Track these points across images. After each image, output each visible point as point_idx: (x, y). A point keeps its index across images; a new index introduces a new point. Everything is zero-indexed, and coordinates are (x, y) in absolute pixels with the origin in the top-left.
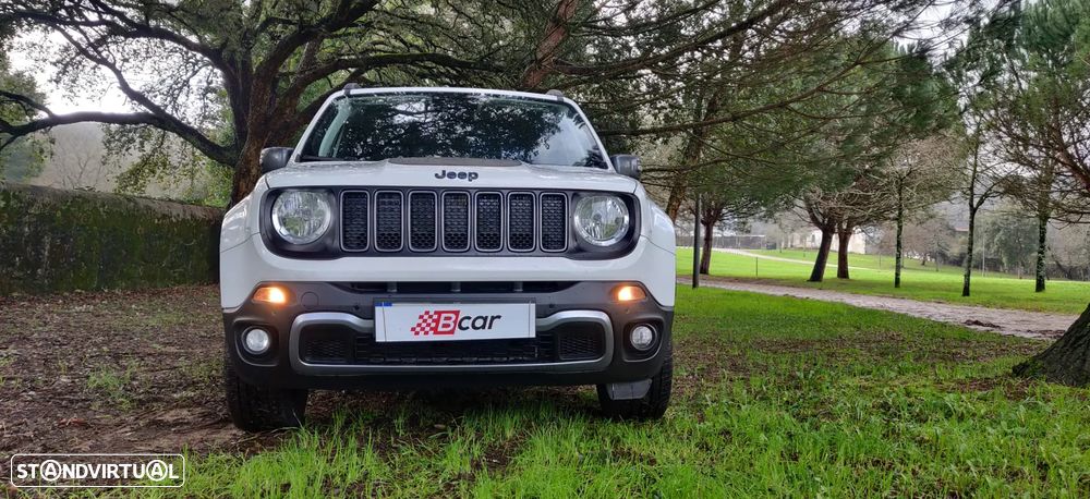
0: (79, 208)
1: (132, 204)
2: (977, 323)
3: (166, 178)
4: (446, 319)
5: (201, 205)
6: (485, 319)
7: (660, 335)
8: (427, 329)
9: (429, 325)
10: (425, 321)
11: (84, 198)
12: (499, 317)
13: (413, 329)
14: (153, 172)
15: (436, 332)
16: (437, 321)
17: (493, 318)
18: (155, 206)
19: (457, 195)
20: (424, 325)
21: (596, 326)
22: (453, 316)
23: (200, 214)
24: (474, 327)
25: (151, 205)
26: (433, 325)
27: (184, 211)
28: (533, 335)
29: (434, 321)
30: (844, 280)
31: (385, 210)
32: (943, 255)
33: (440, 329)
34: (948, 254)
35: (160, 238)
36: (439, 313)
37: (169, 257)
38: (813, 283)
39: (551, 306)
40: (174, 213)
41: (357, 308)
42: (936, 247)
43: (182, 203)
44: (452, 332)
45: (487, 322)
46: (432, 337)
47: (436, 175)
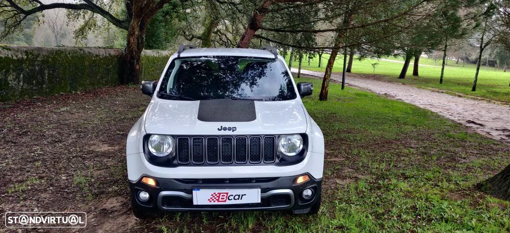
0: (59, 56)
1: (82, 52)
2: (473, 122)
3: (96, 32)
4: (222, 196)
5: (113, 48)
6: (239, 196)
7: (315, 193)
8: (215, 200)
9: (215, 198)
10: (214, 197)
11: (61, 51)
12: (245, 195)
13: (209, 200)
14: (90, 29)
15: (218, 201)
16: (219, 197)
17: (242, 195)
18: (92, 51)
19: (227, 139)
20: (213, 198)
21: (287, 196)
22: (226, 195)
23: (113, 53)
24: (234, 199)
25: (90, 51)
26: (217, 198)
27: (106, 52)
28: (260, 201)
29: (217, 197)
30: (416, 77)
31: (196, 145)
32: (467, 59)
33: (220, 200)
34: (470, 58)
35: (96, 66)
36: (220, 194)
37: (100, 74)
38: (400, 80)
39: (268, 188)
40: (101, 54)
41: (185, 190)
42: (464, 55)
43: (104, 48)
44: (225, 201)
45: (240, 197)
46: (217, 203)
47: (219, 129)
